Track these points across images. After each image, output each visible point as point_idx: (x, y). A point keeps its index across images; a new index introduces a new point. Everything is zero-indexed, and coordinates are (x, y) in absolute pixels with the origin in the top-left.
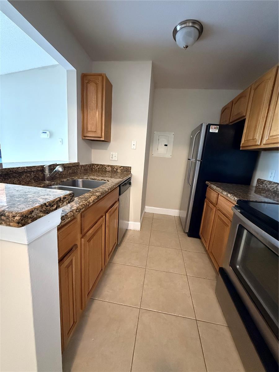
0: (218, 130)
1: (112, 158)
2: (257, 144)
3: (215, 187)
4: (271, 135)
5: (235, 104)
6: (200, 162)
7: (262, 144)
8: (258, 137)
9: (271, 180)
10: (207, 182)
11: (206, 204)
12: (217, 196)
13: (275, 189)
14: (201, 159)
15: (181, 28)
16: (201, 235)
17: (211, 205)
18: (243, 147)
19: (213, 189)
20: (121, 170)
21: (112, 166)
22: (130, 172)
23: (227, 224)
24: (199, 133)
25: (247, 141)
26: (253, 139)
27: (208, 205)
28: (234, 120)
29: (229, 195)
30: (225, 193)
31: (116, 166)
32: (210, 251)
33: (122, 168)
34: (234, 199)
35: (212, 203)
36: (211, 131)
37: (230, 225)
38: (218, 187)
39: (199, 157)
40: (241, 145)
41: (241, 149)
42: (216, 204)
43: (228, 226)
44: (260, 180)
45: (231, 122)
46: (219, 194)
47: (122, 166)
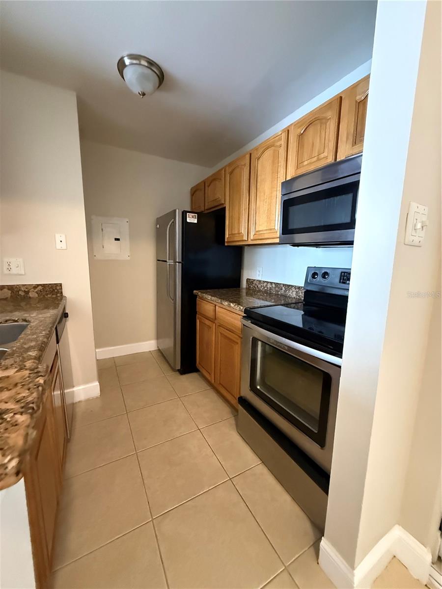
0: (196, 220)
1: (9, 269)
2: (244, 239)
3: (209, 297)
4: (257, 230)
5: (209, 186)
6: (181, 264)
7: (249, 240)
8: (243, 231)
9: (260, 279)
10: (195, 291)
11: (199, 321)
12: (214, 308)
13: (266, 288)
14: (182, 261)
15: (132, 64)
16: (200, 366)
17: (207, 322)
18: (228, 242)
19: (206, 300)
20: (39, 293)
21: (11, 288)
22: (62, 293)
23: (234, 341)
24: (173, 222)
25: (231, 235)
26: (239, 233)
27: (203, 322)
28: (210, 207)
29: (232, 304)
30: (226, 303)
31: (24, 285)
32: (219, 382)
33: (40, 287)
34: (240, 308)
35: (208, 318)
36: (188, 220)
37: (239, 341)
38: (214, 296)
39: (178, 258)
40: (226, 240)
41: (226, 244)
42: (214, 319)
43: (237, 343)
44: (250, 279)
45: (207, 210)
46: (216, 305)
47: (38, 285)
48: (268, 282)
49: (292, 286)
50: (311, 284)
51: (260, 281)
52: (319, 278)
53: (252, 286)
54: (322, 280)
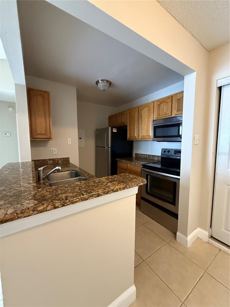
0: (116, 131)
1: (52, 153)
2: (136, 138)
7: (139, 139)
8: (136, 135)
10: (117, 159)
11: (119, 171)
13: (144, 157)
14: (111, 147)
15: (102, 82)
17: (123, 171)
18: (128, 139)
19: (123, 162)
20: (62, 161)
21: (53, 160)
22: (69, 161)
24: (108, 132)
25: (130, 136)
26: (134, 136)
28: (119, 125)
30: (133, 163)
31: (57, 158)
33: (62, 159)
34: (140, 164)
35: (124, 169)
42: (127, 169)
44: (137, 154)
46: (128, 164)
48: (145, 155)
49: (156, 156)
50: (163, 155)
51: (141, 154)
52: (166, 152)
53: (138, 156)
54: (168, 153)
